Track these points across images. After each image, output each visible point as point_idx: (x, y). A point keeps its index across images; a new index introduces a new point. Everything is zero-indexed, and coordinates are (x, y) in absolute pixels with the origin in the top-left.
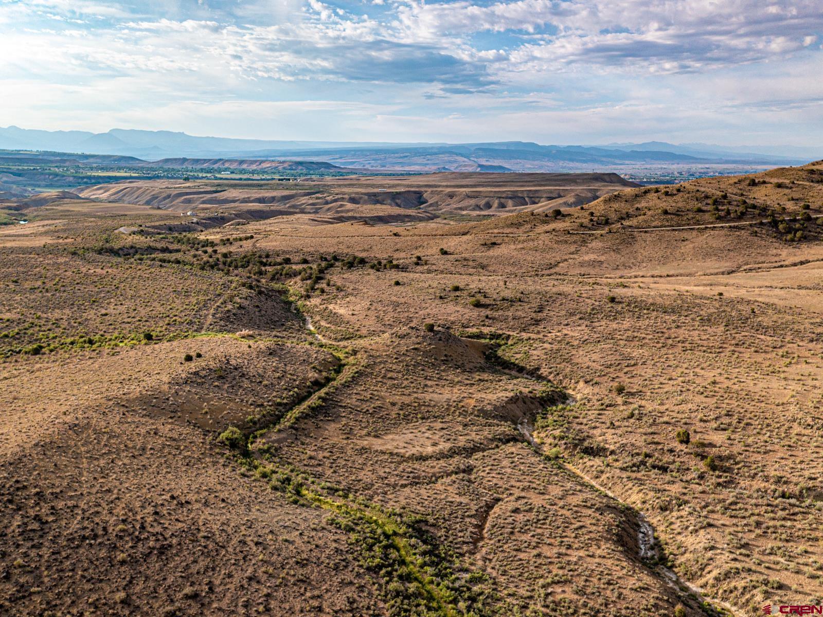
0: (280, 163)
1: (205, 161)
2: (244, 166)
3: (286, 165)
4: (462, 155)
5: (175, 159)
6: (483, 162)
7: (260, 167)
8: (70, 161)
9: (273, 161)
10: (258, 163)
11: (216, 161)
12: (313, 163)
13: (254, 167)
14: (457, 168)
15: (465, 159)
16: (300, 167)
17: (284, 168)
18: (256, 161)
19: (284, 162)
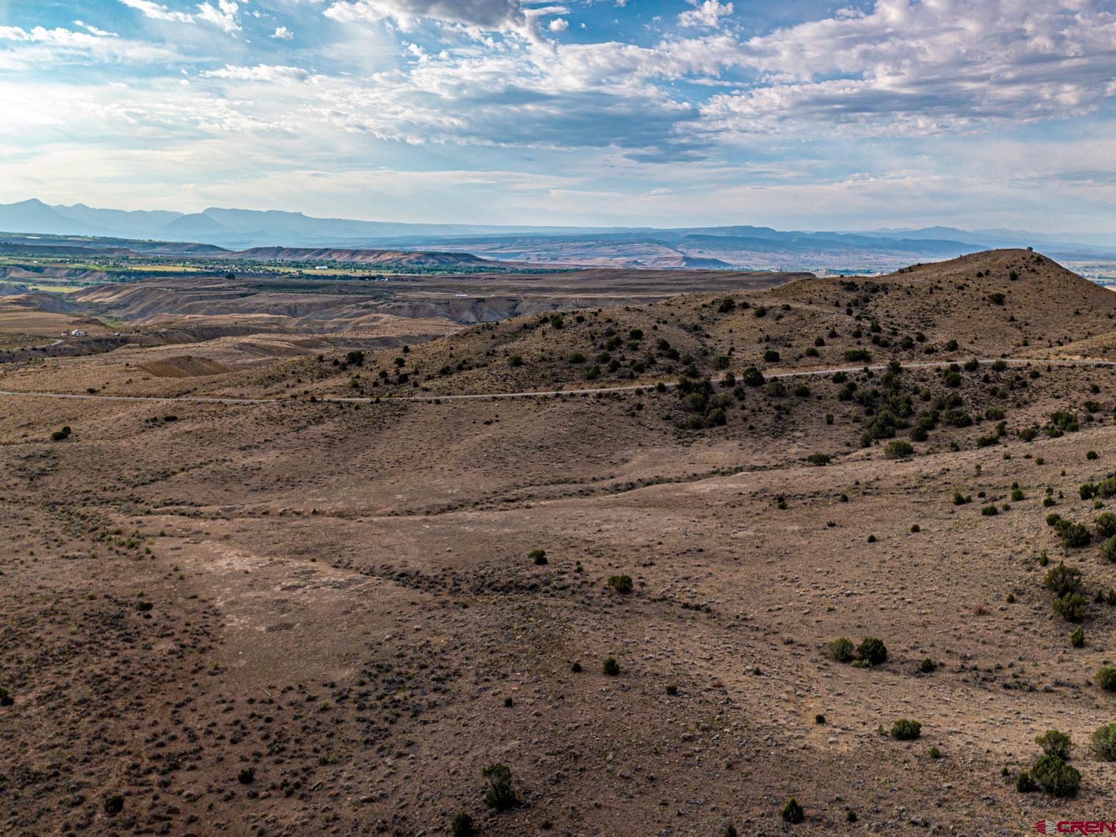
0: (405, 253)
1: (307, 251)
2: (358, 259)
3: (412, 257)
4: (666, 244)
5: (267, 249)
6: (694, 254)
7: (378, 259)
8: (119, 250)
9: (396, 252)
10: (375, 255)
11: (321, 252)
12: (449, 254)
13: (370, 260)
14: (655, 262)
15: (670, 250)
16: (431, 260)
17: (409, 262)
18: (373, 252)
19: (410, 253)
